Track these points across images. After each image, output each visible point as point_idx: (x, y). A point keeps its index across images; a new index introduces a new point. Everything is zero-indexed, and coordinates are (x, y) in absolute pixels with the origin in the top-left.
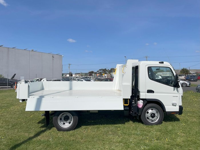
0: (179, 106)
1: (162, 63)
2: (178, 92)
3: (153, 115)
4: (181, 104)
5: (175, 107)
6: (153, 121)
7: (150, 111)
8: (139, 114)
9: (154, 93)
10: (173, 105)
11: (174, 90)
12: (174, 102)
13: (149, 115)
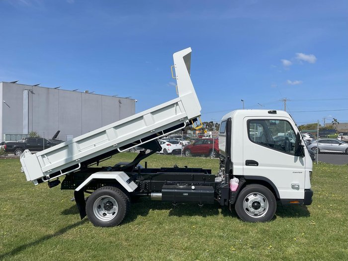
0: (305, 190)
1: (275, 112)
2: (303, 165)
3: (256, 205)
4: (308, 186)
5: (296, 191)
6: (256, 215)
7: (252, 198)
8: (231, 202)
9: (257, 165)
10: (293, 187)
11: (295, 161)
12: (295, 182)
13: (249, 204)
